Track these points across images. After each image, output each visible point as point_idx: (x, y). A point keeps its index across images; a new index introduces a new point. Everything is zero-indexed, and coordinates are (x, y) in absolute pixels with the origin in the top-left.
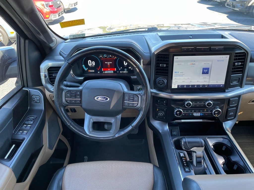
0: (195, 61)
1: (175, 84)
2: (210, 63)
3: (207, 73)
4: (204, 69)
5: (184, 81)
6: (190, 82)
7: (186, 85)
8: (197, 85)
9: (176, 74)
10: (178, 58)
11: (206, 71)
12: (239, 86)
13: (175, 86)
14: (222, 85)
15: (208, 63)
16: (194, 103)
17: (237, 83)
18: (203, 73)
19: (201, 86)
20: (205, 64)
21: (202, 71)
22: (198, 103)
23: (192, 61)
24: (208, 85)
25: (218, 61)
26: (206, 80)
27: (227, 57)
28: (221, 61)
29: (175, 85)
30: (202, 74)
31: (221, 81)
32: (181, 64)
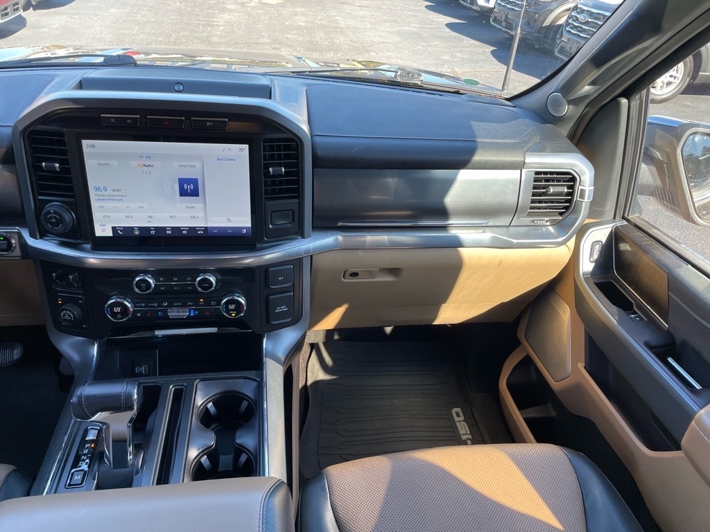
0: (150, 158)
1: (104, 225)
2: (198, 165)
3: (195, 193)
4: (182, 182)
5: (130, 215)
6: (150, 219)
7: (140, 229)
8: (173, 229)
9: (98, 193)
10: (93, 146)
11: (189, 189)
12: (296, 234)
13: (104, 230)
14: (245, 230)
15: (191, 164)
16: (161, 279)
17: (290, 225)
18: (183, 193)
19: (185, 232)
20: (184, 166)
21: (177, 187)
22: (175, 279)
23: (141, 157)
24: (206, 228)
25: (218, 159)
26: (196, 215)
27: (241, 150)
28: (227, 160)
29: (104, 227)
30: (181, 195)
31: (241, 218)
32: (107, 164)
